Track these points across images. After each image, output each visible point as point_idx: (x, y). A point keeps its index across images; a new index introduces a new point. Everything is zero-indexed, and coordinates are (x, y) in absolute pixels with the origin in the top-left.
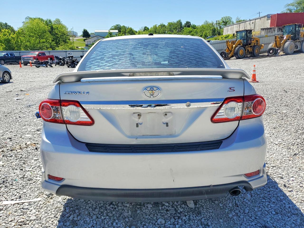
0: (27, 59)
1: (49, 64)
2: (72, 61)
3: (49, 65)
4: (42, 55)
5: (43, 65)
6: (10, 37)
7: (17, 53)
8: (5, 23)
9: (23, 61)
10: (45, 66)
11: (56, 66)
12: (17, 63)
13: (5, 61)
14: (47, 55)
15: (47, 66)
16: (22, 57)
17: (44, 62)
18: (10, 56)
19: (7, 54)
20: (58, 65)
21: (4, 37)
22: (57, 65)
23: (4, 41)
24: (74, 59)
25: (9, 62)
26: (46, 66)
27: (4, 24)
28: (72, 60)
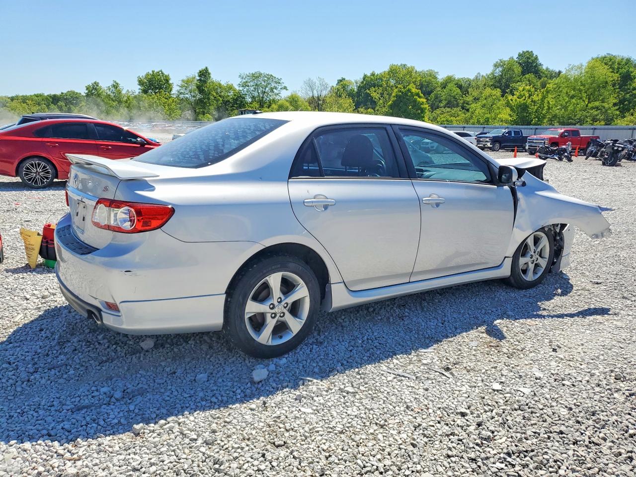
0: (536, 143)
1: (566, 154)
2: (612, 151)
3: (565, 156)
4: (571, 135)
5: (553, 156)
6: (530, 100)
7: (531, 130)
8: (558, 71)
9: (529, 146)
10: (557, 158)
11: (586, 159)
12: (523, 150)
13: (502, 145)
14: (581, 136)
15: (561, 159)
16: (528, 138)
17: (556, 150)
18: (513, 135)
19: (509, 133)
20: (594, 158)
21: (518, 100)
22: (590, 158)
23: (517, 108)
24: (619, 147)
25: (509, 146)
26: (559, 158)
27: (556, 73)
28: (613, 148)
